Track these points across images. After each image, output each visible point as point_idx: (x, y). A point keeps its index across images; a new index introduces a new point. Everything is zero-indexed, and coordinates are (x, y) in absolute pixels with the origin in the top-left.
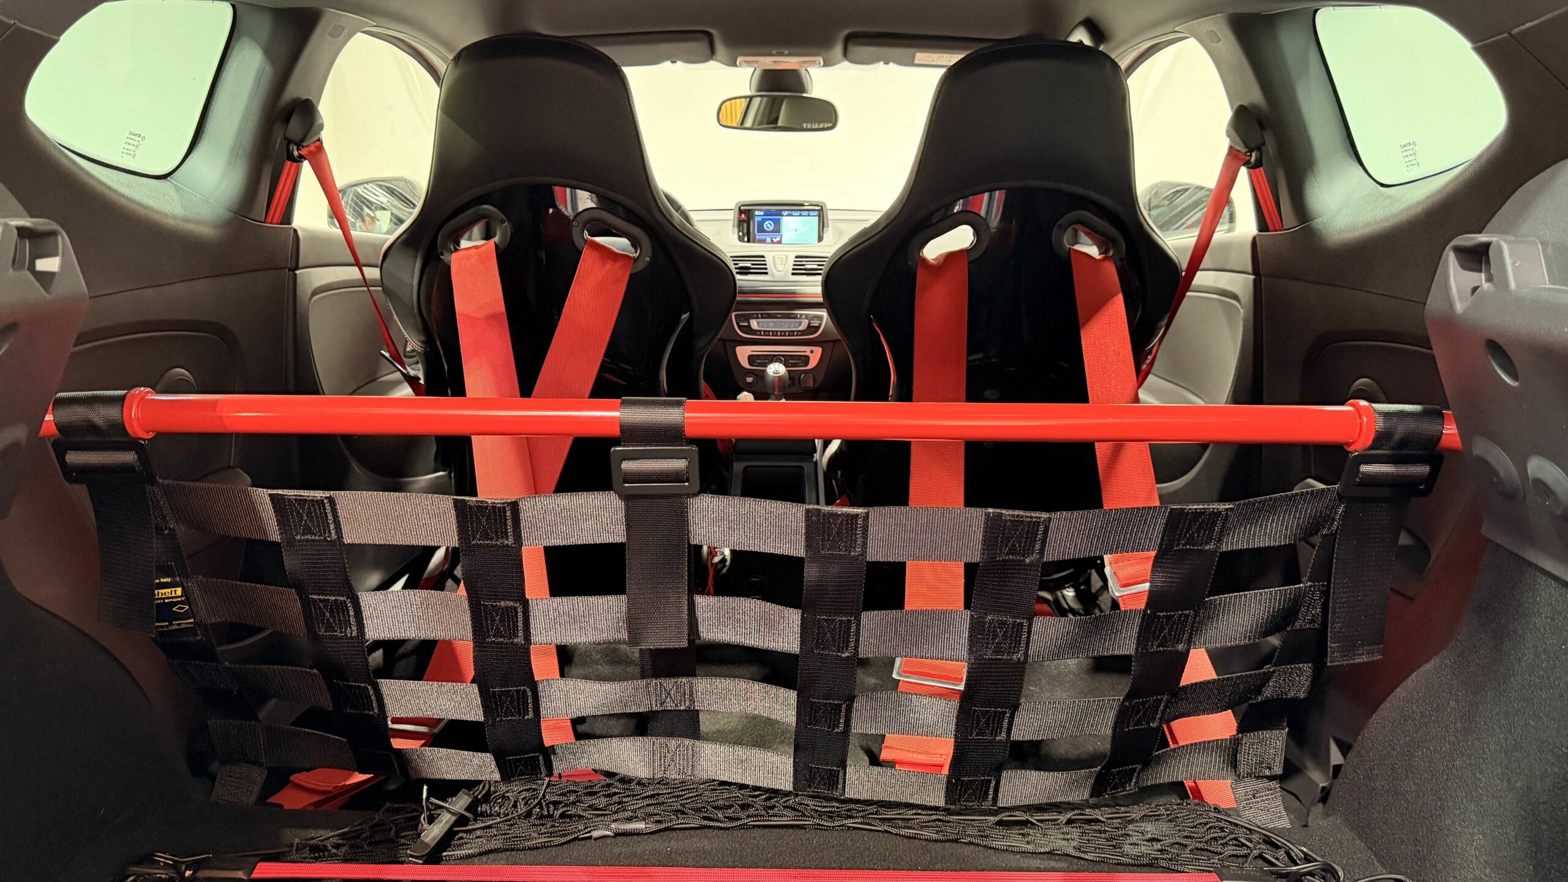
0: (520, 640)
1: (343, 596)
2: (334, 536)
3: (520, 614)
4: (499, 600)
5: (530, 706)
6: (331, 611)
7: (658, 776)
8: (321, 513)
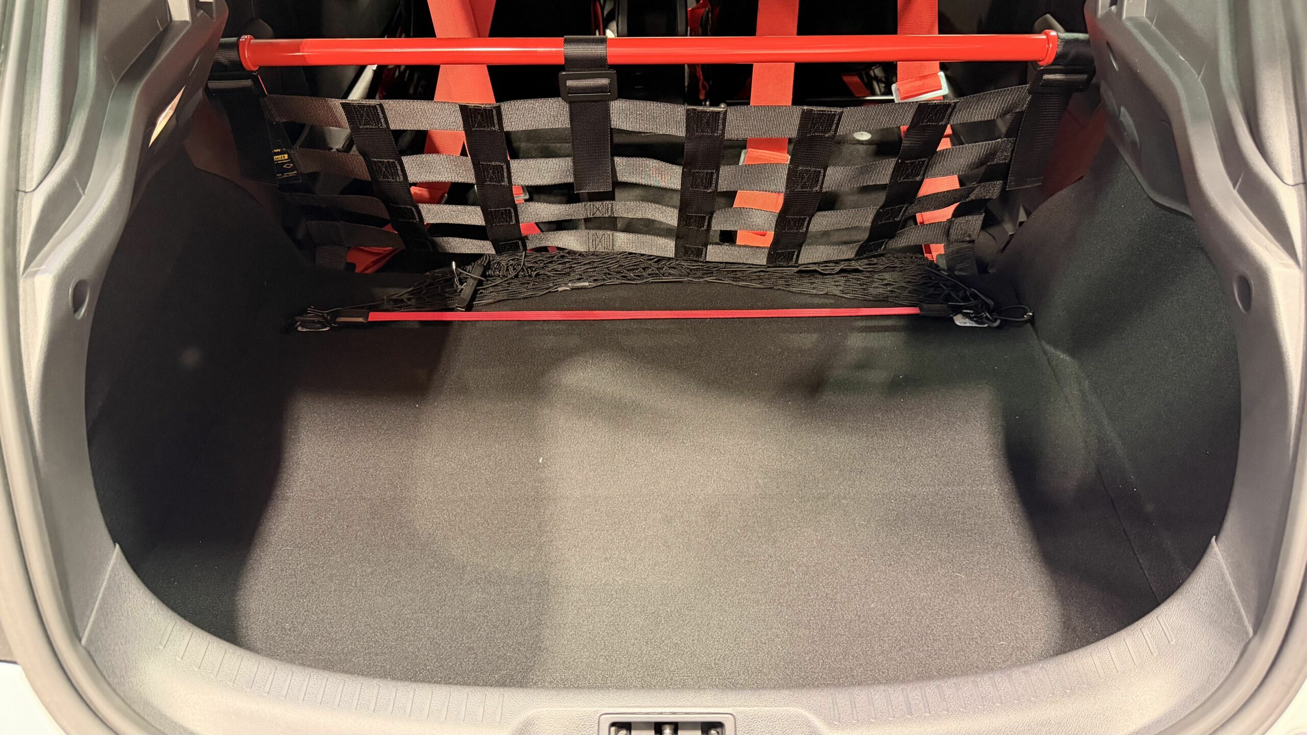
0: (506, 183)
1: (392, 159)
2: (384, 126)
3: (505, 170)
4: (491, 162)
5: (513, 217)
6: (386, 167)
7: (592, 250)
8: (375, 113)
